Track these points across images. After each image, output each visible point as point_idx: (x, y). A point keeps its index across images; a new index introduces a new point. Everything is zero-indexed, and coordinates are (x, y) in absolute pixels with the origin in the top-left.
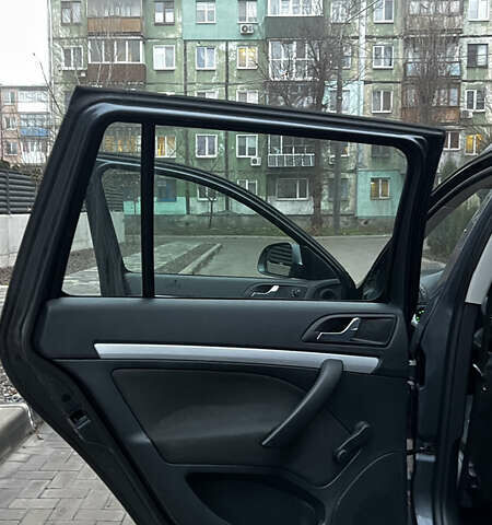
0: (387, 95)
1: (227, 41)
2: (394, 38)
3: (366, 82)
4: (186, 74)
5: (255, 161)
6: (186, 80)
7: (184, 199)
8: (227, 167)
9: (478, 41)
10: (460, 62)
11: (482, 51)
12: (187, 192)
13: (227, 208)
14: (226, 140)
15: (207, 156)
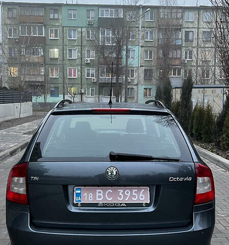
0: (151, 52)
1: (82, 27)
2: (153, 28)
3: (142, 47)
4: (63, 41)
5: (94, 80)
6: (63, 44)
7: (62, 95)
8: (81, 82)
9: (189, 30)
10: (181, 39)
11: (191, 34)
12: (64, 93)
13: (82, 100)
14: (81, 70)
15: (73, 77)
